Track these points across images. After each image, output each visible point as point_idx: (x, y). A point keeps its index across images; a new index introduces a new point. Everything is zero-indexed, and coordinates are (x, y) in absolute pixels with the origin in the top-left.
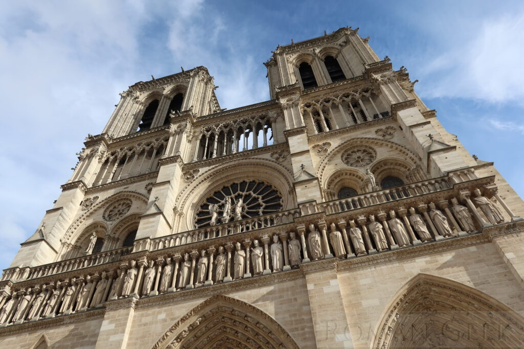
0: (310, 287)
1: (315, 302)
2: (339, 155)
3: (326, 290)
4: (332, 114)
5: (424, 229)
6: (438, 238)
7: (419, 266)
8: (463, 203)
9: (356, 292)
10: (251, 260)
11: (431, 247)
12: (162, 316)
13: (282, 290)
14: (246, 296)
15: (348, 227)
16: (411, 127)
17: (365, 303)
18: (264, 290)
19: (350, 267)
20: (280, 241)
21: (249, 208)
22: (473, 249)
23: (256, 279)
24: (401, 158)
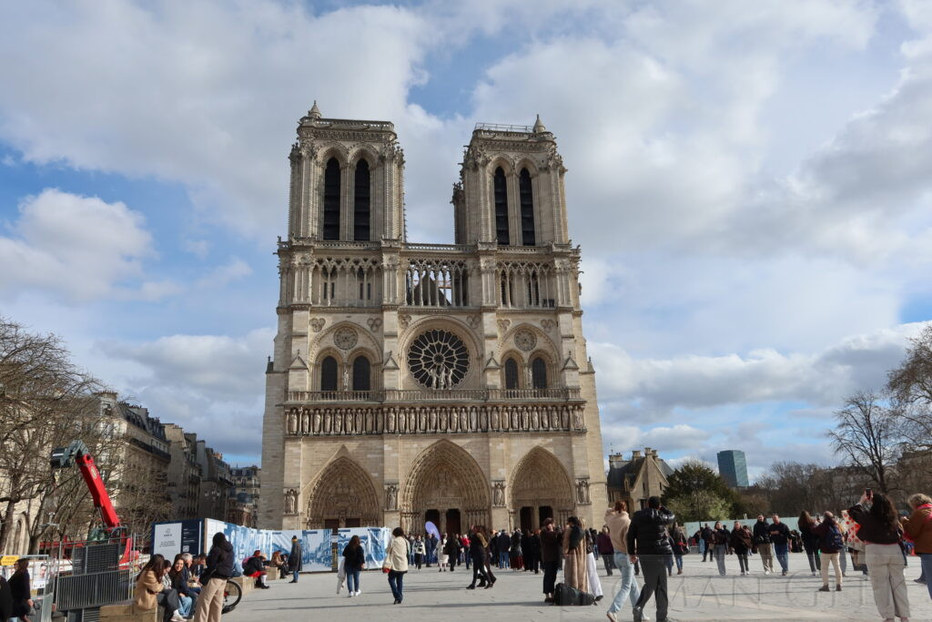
0: (491, 445)
1: (492, 453)
2: (513, 335)
3: (498, 448)
4: (515, 282)
5: (546, 422)
6: (551, 429)
7: (538, 442)
8: (568, 411)
9: (509, 449)
10: (460, 420)
11: (547, 433)
12: (415, 445)
13: (476, 442)
14: (460, 442)
15: (512, 412)
16: (563, 337)
17: (512, 455)
18: (468, 441)
19: (509, 437)
20: (476, 411)
21: (447, 359)
22: (562, 438)
23: (464, 434)
24: (550, 351)
